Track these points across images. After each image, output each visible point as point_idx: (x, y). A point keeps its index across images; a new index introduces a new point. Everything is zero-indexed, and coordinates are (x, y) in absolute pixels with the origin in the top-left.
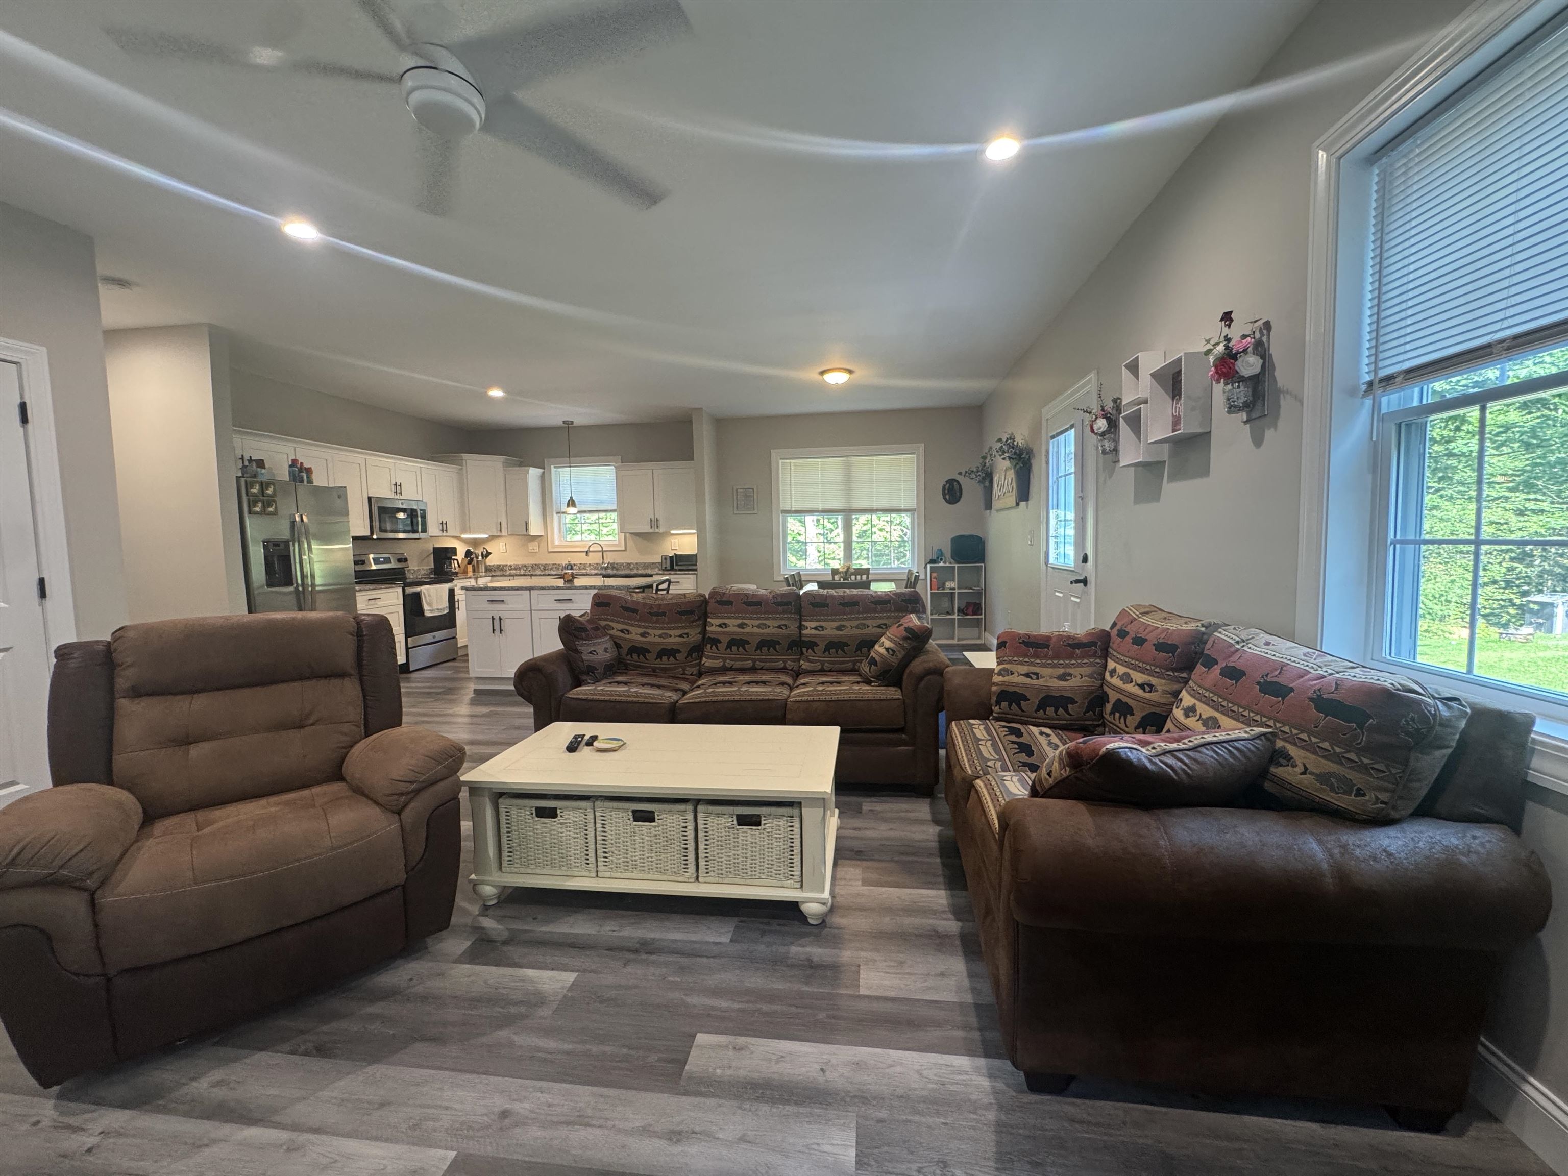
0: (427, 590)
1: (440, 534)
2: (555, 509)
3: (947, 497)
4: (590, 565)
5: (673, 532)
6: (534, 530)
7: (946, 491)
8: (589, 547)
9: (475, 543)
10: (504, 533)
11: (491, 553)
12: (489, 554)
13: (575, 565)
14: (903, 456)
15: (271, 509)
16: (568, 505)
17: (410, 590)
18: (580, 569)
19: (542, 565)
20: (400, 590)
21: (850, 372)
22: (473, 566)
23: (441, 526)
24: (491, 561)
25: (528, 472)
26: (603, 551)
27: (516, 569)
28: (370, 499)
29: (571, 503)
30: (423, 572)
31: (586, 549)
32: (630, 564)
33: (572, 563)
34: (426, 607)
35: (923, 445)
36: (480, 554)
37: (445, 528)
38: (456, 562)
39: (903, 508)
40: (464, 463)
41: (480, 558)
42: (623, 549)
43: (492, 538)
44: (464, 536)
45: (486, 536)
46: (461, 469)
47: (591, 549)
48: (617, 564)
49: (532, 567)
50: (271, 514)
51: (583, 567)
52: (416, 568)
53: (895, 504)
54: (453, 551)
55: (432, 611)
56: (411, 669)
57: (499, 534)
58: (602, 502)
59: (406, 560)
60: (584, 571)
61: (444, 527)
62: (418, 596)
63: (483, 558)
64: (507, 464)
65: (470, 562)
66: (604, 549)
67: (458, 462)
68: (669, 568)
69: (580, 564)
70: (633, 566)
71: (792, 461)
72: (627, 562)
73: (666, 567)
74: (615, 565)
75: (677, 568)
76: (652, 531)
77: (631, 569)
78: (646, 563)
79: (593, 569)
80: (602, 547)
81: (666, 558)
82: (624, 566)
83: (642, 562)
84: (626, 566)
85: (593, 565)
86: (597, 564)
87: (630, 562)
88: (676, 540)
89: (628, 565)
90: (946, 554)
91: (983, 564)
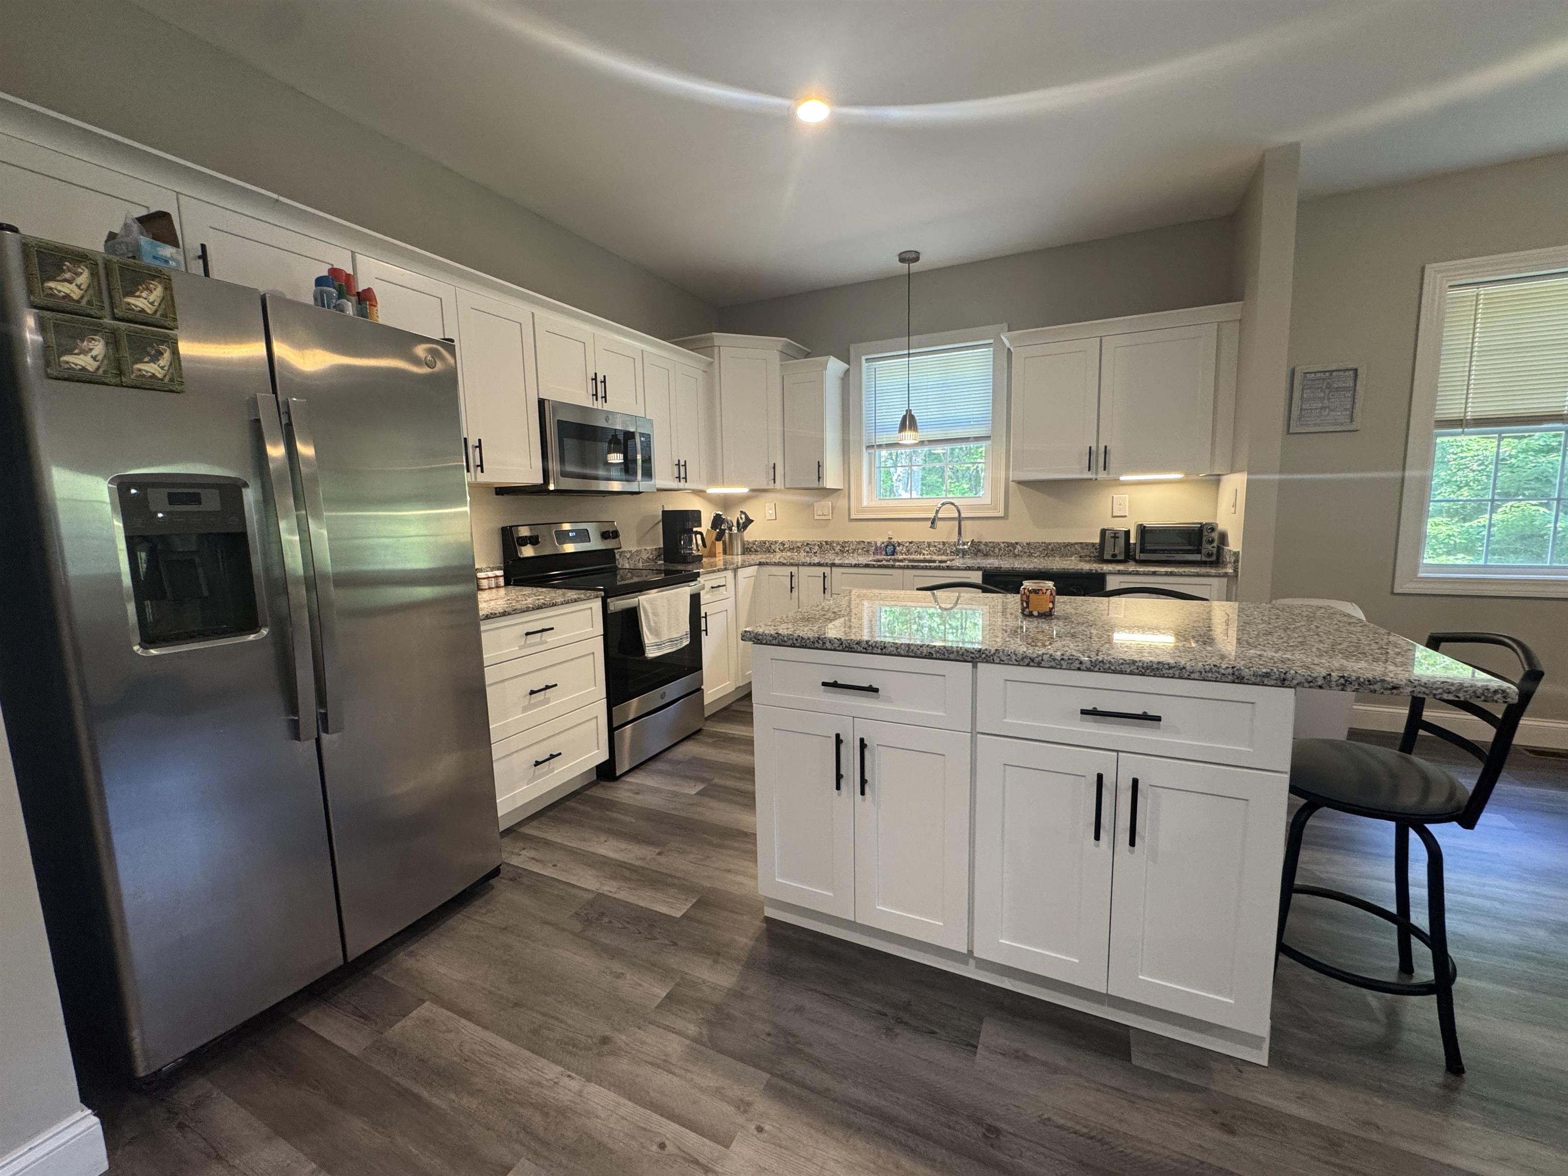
0: (651, 602)
1: (674, 484)
2: (864, 439)
4: (929, 545)
5: (1122, 478)
6: (832, 480)
8: (937, 512)
9: (727, 502)
10: (779, 484)
11: (752, 521)
12: (749, 521)
13: (899, 544)
15: (150, 368)
16: (903, 427)
17: (618, 604)
18: (908, 552)
19: (838, 544)
20: (596, 605)
22: (724, 543)
23: (676, 468)
24: (752, 534)
25: (824, 366)
26: (960, 519)
27: (791, 550)
28: (541, 403)
29: (908, 422)
30: (645, 556)
31: (932, 516)
32: (1014, 545)
33: (895, 540)
34: (648, 638)
36: (735, 524)
37: (682, 475)
38: (699, 536)
40: (716, 350)
41: (735, 530)
42: (1001, 514)
43: (757, 492)
44: (712, 490)
45: (744, 490)
46: (712, 363)
47: (940, 515)
48: (986, 544)
49: (821, 546)
50: (149, 385)
51: (914, 548)
52: (634, 549)
54: (696, 516)
55: (658, 645)
56: (618, 774)
57: (771, 486)
58: (957, 423)
59: (615, 535)
60: (922, 557)
61: (681, 470)
62: (632, 617)
63: (739, 530)
64: (786, 355)
65: (719, 537)
66: (963, 515)
67: (706, 349)
68: (1122, 557)
69: (911, 543)
70: (1020, 548)
71: (1482, 290)
72: (1009, 541)
73: (1114, 556)
74: (983, 546)
75: (1143, 557)
76: (1088, 475)
77: (1015, 556)
78: (1050, 544)
79: (935, 553)
80: (959, 511)
81: (1115, 535)
82: (1000, 550)
83: (1040, 541)
84: (1005, 550)
85: (935, 546)
86: (944, 543)
87: (1014, 542)
88: (1127, 496)
89: (1010, 548)
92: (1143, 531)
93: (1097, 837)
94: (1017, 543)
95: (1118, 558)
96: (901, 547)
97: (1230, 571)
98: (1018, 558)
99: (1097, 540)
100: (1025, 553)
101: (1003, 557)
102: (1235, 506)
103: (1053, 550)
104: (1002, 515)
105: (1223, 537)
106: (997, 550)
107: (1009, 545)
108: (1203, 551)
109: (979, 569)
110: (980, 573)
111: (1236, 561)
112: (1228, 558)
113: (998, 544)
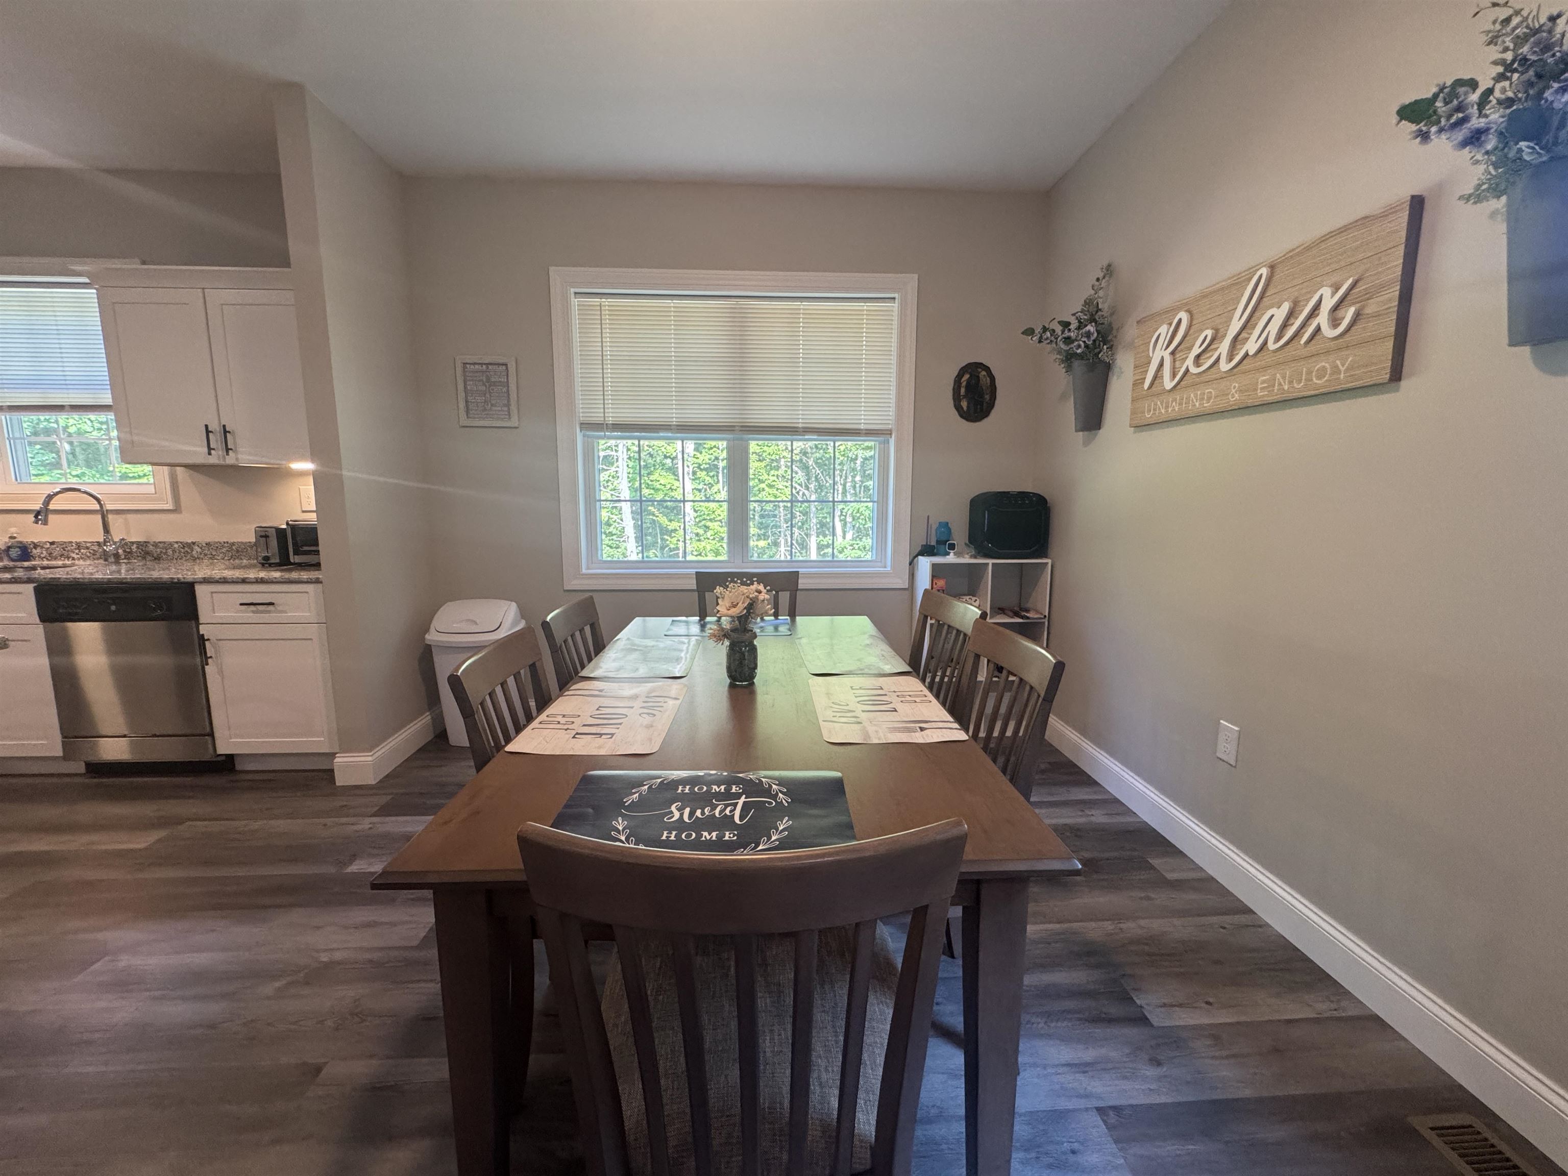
3: (964, 404)
4: (79, 546)
7: (963, 390)
8: (48, 501)
14: (866, 306)
18: (51, 556)
26: (104, 514)
33: (23, 540)
35: (916, 276)
39: (862, 427)
42: (169, 506)
47: (53, 507)
48: (156, 545)
51: (57, 551)
53: (845, 419)
60: (68, 563)
69: (52, 543)
70: (199, 550)
71: (605, 301)
72: (184, 540)
73: (266, 558)
74: (151, 547)
75: (298, 559)
77: (195, 559)
78: (233, 544)
79: (89, 557)
80: (98, 502)
81: (265, 533)
82: (174, 551)
83: (222, 541)
84: (180, 552)
85: (87, 548)
86: (99, 544)
87: (190, 541)
89: (186, 549)
90: (960, 535)
91: (1049, 561)
92: (293, 529)
94: (194, 543)
95: (272, 561)
96: (39, 550)
98: (198, 561)
100: (206, 555)
101: (179, 561)
103: (238, 551)
104: (171, 508)
106: (170, 552)
107: (184, 545)
109: (29, 581)
110: (31, 587)
113: (171, 544)
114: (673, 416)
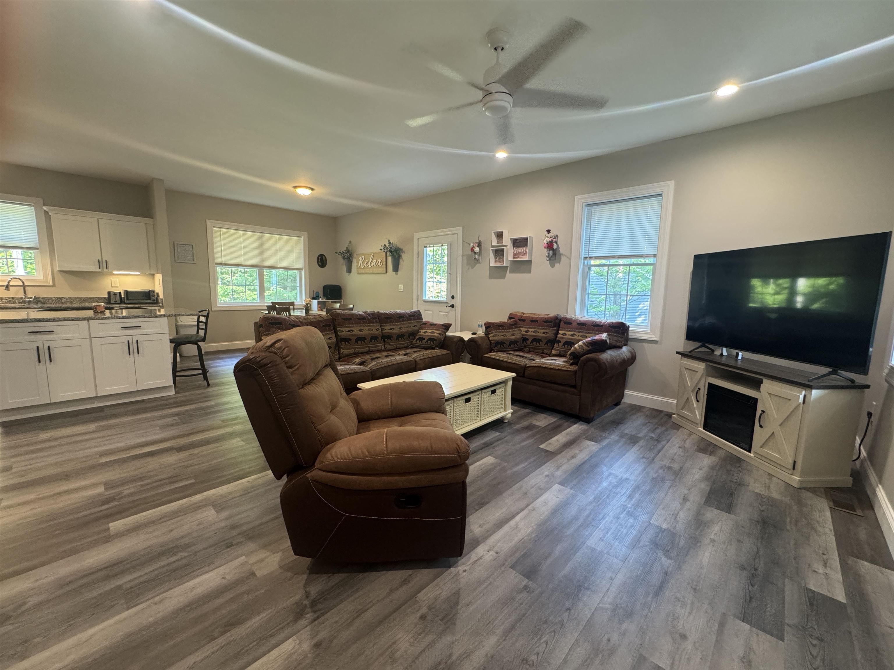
3: (320, 264)
5: (115, 272)
7: (319, 260)
8: (9, 282)
14: (294, 238)
21: (312, 189)
26: (24, 286)
31: (6, 284)
32: (61, 299)
35: (307, 233)
39: (295, 268)
42: (51, 284)
47: (11, 284)
48: (43, 298)
53: (291, 266)
66: (26, 284)
68: (119, 302)
70: (65, 300)
71: (221, 230)
72: (58, 297)
73: (116, 301)
74: (41, 299)
75: (128, 302)
76: (100, 270)
78: (82, 298)
80: (23, 282)
81: (115, 294)
82: (52, 300)
83: (77, 297)
84: (55, 301)
85: (7, 300)
86: (13, 298)
87: (61, 297)
88: (117, 279)
90: (321, 294)
91: (342, 300)
92: (127, 292)
93: (130, 354)
94: (63, 298)
95: (117, 302)
97: (161, 305)
99: (106, 296)
100: (68, 302)
102: (160, 284)
103: (84, 300)
104: (52, 285)
105: (158, 294)
106: (50, 301)
107: (58, 298)
108: (151, 299)
111: (162, 302)
112: (160, 301)
113: (51, 298)
114: (243, 262)
